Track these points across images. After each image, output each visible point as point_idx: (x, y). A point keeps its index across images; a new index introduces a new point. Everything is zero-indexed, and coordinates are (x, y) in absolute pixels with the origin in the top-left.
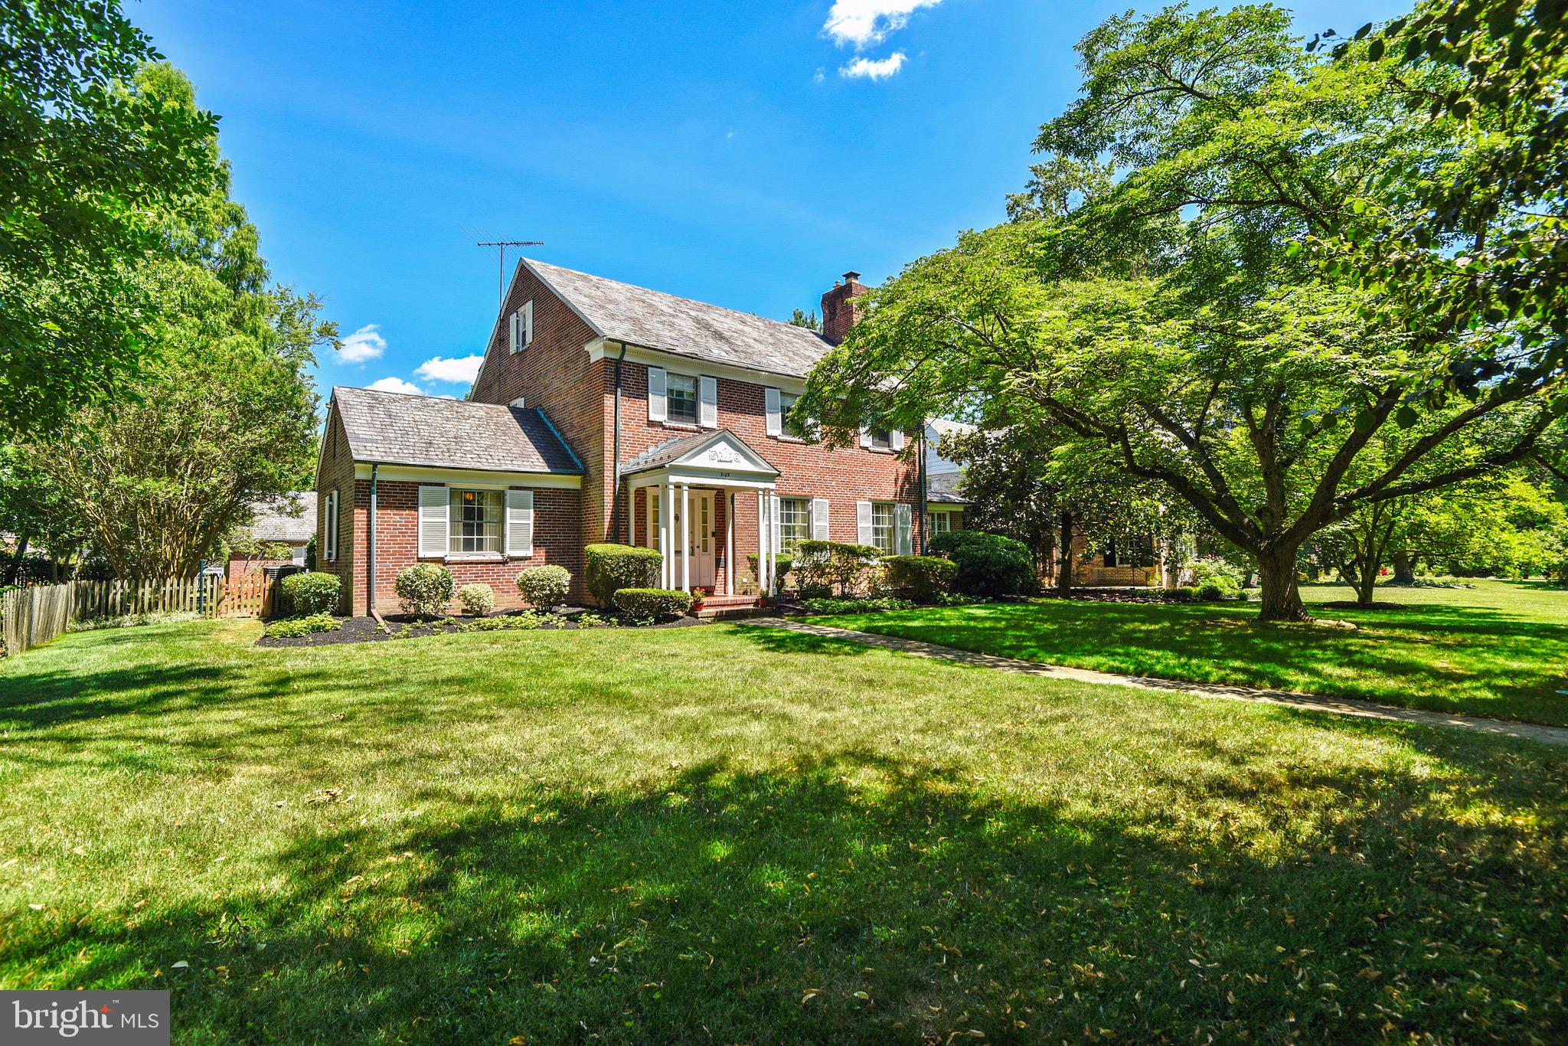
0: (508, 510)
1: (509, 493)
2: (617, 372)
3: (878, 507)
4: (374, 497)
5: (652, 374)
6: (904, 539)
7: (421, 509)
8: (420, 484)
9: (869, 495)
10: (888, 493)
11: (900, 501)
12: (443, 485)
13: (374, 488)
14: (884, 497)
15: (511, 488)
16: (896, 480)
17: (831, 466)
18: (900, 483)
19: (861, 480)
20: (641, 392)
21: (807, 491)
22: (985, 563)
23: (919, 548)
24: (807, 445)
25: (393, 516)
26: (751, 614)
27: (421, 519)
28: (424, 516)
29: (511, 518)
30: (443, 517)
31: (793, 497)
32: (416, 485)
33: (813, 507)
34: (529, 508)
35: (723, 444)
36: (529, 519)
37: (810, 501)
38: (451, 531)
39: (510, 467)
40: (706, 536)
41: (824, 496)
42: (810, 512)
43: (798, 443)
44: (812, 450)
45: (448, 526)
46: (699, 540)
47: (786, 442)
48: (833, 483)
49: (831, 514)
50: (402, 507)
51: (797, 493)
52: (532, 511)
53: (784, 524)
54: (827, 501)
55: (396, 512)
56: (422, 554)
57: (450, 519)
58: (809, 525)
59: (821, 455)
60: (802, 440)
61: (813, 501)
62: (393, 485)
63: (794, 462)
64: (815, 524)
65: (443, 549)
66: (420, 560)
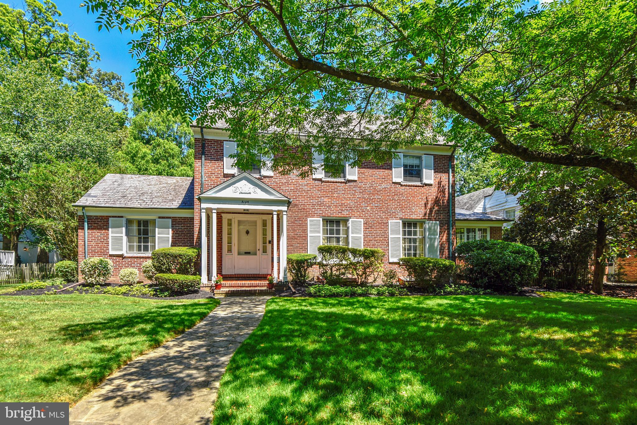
0: (157, 229)
1: (157, 220)
2: (203, 147)
3: (408, 224)
4: (86, 224)
5: (226, 145)
6: (432, 246)
7: (110, 229)
8: (110, 217)
9: (400, 215)
10: (418, 213)
11: (430, 219)
12: (122, 217)
13: (86, 220)
14: (414, 217)
15: (160, 218)
16: (426, 205)
17: (366, 196)
18: (429, 206)
19: (393, 205)
20: (218, 157)
21: (345, 213)
22: (487, 263)
23: (446, 251)
24: (346, 183)
25: (97, 233)
26: (258, 293)
27: (110, 235)
28: (112, 233)
29: (159, 234)
30: (122, 233)
31: (334, 218)
32: (108, 217)
33: (350, 224)
34: (169, 228)
35: (244, 182)
36: (169, 234)
37: (348, 220)
38: (129, 241)
39: (156, 206)
40: (266, 243)
41: (360, 217)
42: (348, 228)
43: (339, 182)
44: (350, 186)
45: (125, 238)
46: (260, 245)
47: (328, 182)
48: (368, 208)
49: (366, 229)
50: (100, 229)
51: (337, 215)
52: (170, 230)
53: (329, 236)
54: (362, 220)
55: (98, 231)
56: (111, 252)
57: (127, 234)
58: (348, 236)
59: (358, 190)
60: (342, 180)
61: (350, 220)
62: (97, 217)
63: (335, 195)
64: (351, 235)
65: (122, 250)
66: (111, 256)
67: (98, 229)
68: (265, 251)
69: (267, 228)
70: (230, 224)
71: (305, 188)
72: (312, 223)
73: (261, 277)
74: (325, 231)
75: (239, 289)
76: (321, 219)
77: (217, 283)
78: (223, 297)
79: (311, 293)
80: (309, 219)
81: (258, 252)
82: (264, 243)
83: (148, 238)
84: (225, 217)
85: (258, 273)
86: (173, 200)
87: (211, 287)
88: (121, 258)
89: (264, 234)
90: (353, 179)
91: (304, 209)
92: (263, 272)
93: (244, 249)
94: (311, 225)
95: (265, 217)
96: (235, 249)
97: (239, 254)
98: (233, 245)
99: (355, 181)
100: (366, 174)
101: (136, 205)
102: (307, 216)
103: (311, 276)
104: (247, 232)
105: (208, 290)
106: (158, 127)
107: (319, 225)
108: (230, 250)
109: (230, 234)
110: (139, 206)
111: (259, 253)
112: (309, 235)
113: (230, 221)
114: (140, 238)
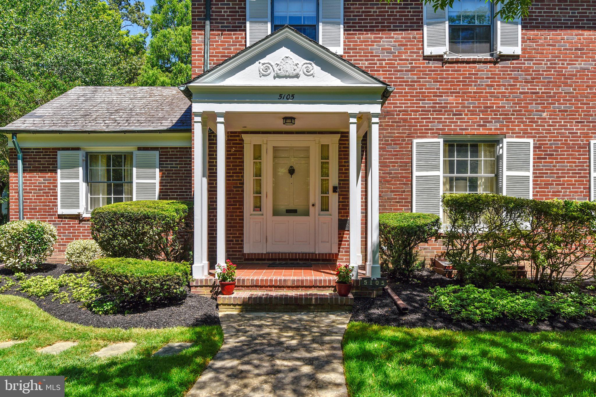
0: (134, 169)
1: (136, 153)
2: (208, 4)
4: (20, 162)
7: (59, 171)
8: (59, 149)
12: (78, 149)
13: (20, 155)
15: (139, 149)
17: (540, 89)
20: (236, 22)
21: (493, 127)
24: (495, 63)
25: (38, 178)
26: (315, 305)
27: (59, 181)
28: (62, 178)
29: (138, 178)
30: (78, 178)
31: (469, 137)
32: (55, 150)
33: (504, 150)
34: (155, 167)
35: (284, 51)
36: (154, 178)
37: (498, 142)
38: (91, 190)
39: (133, 128)
40: (327, 192)
41: (526, 134)
42: (499, 158)
43: (479, 62)
44: (504, 70)
45: (83, 187)
46: (315, 196)
47: (457, 62)
48: (544, 115)
49: (538, 159)
50: (43, 170)
51: (476, 132)
52: (157, 170)
53: (455, 175)
54: (531, 141)
55: (40, 174)
56: (61, 211)
57: (86, 180)
58: (497, 176)
59: (522, 76)
60: (487, 56)
61: (505, 140)
62: (38, 151)
63: (472, 89)
64: (506, 173)
65: (78, 207)
66: (61, 217)
67: (41, 171)
68: (325, 208)
69: (330, 161)
70: (258, 156)
71: (409, 77)
72: (422, 149)
73: (318, 260)
74: (450, 166)
75: (274, 293)
76: (441, 141)
77: (224, 279)
78: (235, 312)
79: (442, 310)
80: (415, 141)
81: (312, 209)
82: (324, 191)
83: (122, 185)
84: (249, 141)
85: (312, 251)
86: (163, 118)
87: (214, 286)
88: (77, 222)
89: (325, 173)
90: (511, 53)
91: (405, 120)
92: (323, 249)
93: (284, 204)
94: (418, 153)
95: (325, 139)
96: (268, 204)
97: (276, 213)
98: (263, 195)
99: (515, 57)
100: (541, 41)
101: (102, 127)
102: (411, 136)
103: (420, 259)
104: (292, 171)
105: (206, 293)
106: (179, 49)
107: (438, 153)
108: (258, 207)
109: (258, 174)
110: (105, 129)
111: (314, 211)
112: (415, 174)
113: (257, 148)
114: (109, 186)
